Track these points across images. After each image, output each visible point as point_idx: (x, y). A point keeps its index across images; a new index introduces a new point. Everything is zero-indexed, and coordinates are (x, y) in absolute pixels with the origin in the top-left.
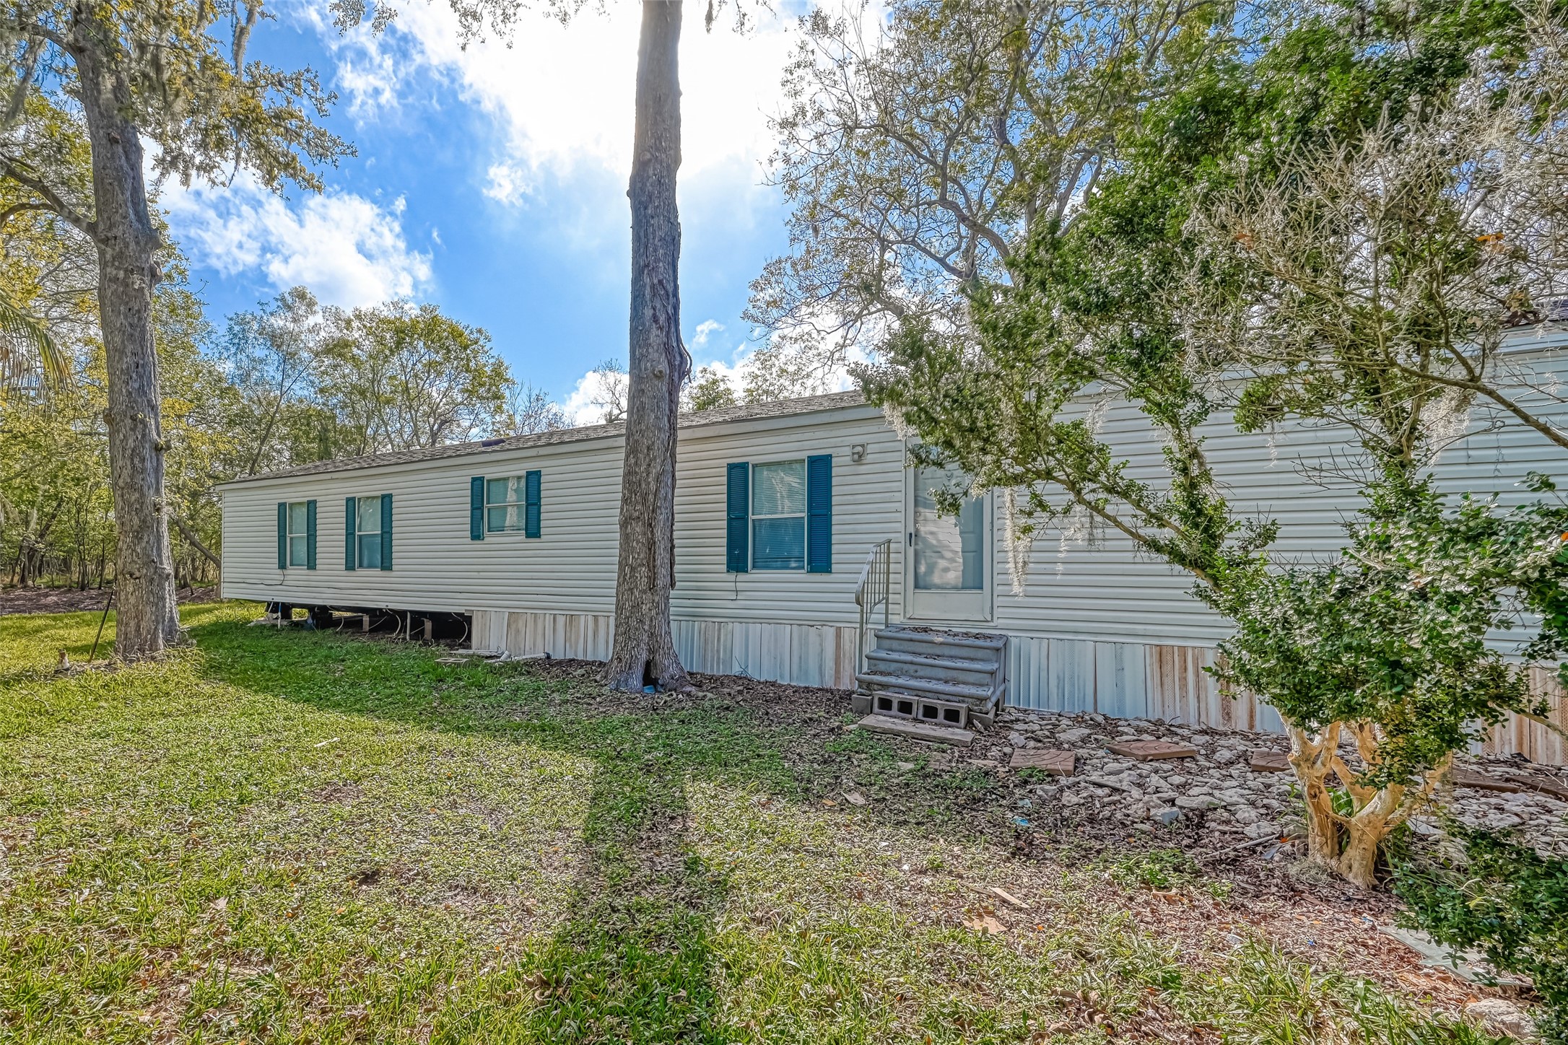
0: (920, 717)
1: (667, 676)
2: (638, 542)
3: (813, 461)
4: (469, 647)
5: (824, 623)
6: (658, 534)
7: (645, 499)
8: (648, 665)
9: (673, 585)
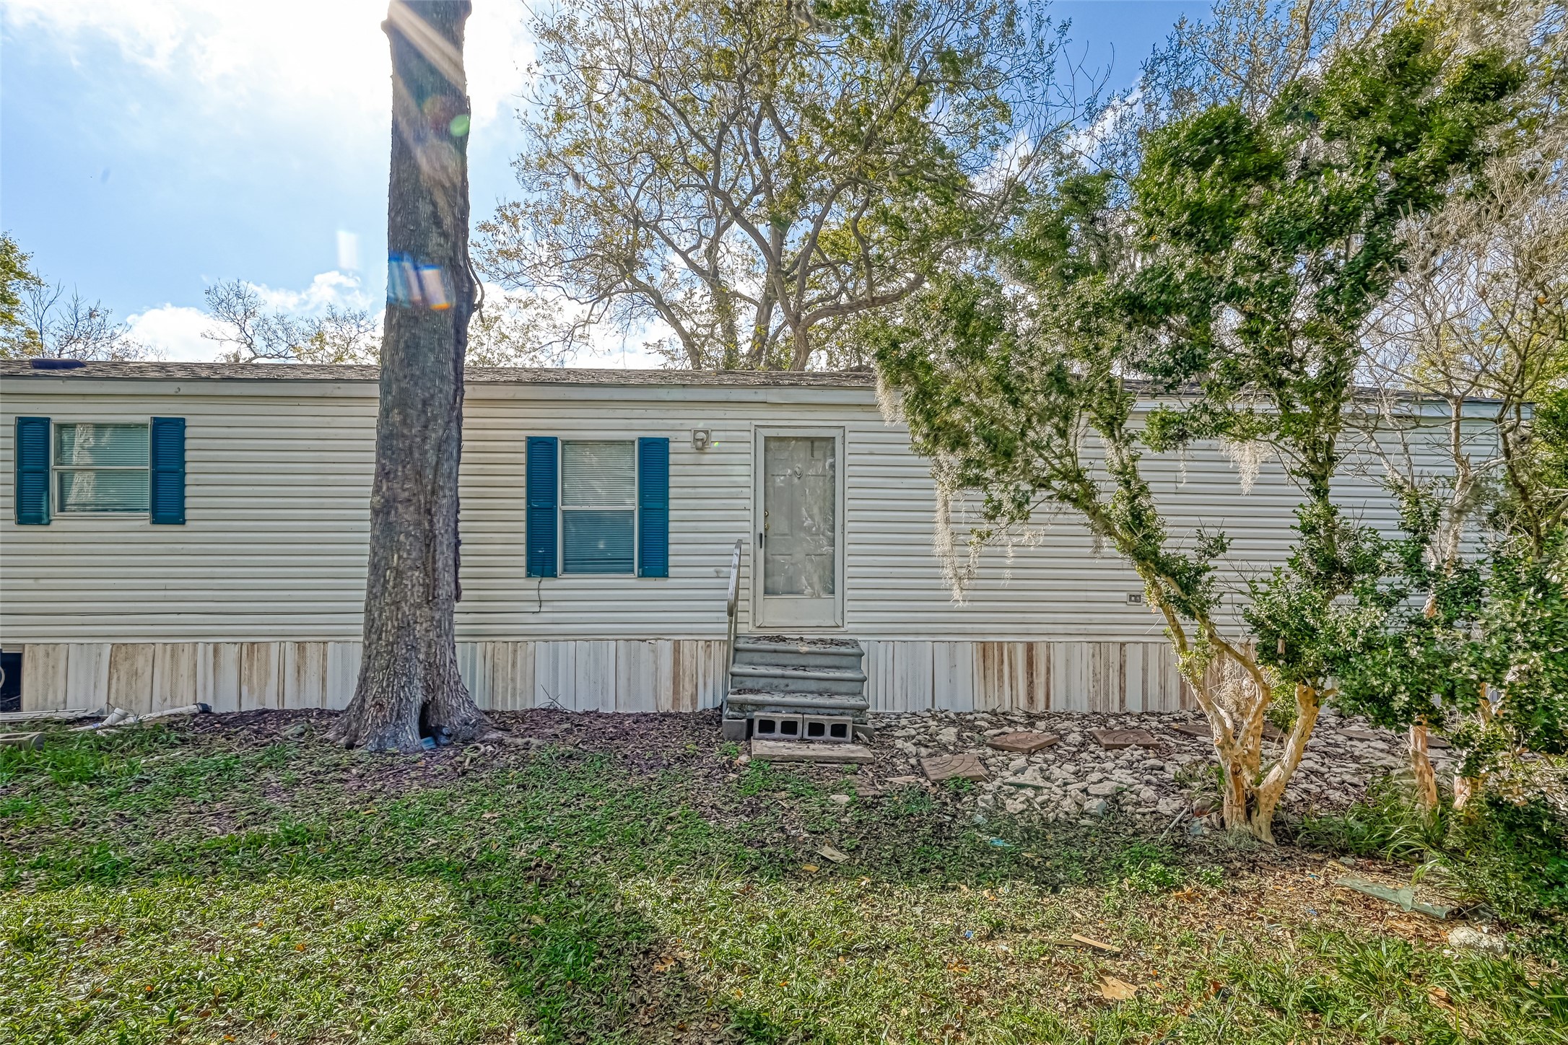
0: (806, 736)
1: (455, 721)
2: (408, 535)
3: (646, 444)
4: (18, 708)
5: (659, 636)
6: (439, 524)
7: (419, 474)
8: (425, 708)
9: (458, 598)
